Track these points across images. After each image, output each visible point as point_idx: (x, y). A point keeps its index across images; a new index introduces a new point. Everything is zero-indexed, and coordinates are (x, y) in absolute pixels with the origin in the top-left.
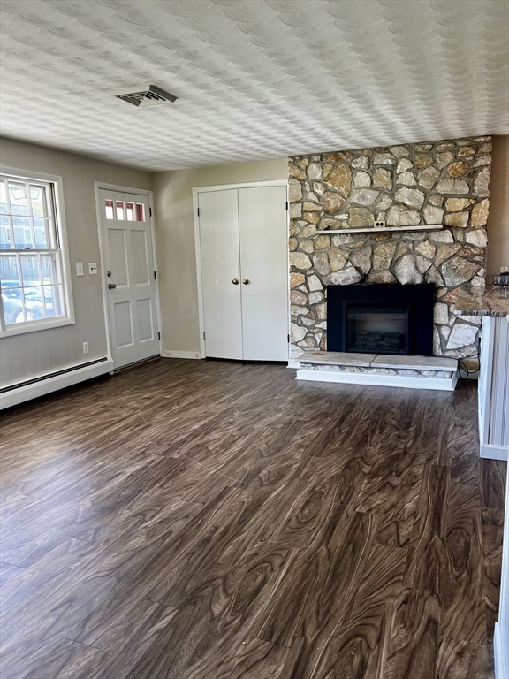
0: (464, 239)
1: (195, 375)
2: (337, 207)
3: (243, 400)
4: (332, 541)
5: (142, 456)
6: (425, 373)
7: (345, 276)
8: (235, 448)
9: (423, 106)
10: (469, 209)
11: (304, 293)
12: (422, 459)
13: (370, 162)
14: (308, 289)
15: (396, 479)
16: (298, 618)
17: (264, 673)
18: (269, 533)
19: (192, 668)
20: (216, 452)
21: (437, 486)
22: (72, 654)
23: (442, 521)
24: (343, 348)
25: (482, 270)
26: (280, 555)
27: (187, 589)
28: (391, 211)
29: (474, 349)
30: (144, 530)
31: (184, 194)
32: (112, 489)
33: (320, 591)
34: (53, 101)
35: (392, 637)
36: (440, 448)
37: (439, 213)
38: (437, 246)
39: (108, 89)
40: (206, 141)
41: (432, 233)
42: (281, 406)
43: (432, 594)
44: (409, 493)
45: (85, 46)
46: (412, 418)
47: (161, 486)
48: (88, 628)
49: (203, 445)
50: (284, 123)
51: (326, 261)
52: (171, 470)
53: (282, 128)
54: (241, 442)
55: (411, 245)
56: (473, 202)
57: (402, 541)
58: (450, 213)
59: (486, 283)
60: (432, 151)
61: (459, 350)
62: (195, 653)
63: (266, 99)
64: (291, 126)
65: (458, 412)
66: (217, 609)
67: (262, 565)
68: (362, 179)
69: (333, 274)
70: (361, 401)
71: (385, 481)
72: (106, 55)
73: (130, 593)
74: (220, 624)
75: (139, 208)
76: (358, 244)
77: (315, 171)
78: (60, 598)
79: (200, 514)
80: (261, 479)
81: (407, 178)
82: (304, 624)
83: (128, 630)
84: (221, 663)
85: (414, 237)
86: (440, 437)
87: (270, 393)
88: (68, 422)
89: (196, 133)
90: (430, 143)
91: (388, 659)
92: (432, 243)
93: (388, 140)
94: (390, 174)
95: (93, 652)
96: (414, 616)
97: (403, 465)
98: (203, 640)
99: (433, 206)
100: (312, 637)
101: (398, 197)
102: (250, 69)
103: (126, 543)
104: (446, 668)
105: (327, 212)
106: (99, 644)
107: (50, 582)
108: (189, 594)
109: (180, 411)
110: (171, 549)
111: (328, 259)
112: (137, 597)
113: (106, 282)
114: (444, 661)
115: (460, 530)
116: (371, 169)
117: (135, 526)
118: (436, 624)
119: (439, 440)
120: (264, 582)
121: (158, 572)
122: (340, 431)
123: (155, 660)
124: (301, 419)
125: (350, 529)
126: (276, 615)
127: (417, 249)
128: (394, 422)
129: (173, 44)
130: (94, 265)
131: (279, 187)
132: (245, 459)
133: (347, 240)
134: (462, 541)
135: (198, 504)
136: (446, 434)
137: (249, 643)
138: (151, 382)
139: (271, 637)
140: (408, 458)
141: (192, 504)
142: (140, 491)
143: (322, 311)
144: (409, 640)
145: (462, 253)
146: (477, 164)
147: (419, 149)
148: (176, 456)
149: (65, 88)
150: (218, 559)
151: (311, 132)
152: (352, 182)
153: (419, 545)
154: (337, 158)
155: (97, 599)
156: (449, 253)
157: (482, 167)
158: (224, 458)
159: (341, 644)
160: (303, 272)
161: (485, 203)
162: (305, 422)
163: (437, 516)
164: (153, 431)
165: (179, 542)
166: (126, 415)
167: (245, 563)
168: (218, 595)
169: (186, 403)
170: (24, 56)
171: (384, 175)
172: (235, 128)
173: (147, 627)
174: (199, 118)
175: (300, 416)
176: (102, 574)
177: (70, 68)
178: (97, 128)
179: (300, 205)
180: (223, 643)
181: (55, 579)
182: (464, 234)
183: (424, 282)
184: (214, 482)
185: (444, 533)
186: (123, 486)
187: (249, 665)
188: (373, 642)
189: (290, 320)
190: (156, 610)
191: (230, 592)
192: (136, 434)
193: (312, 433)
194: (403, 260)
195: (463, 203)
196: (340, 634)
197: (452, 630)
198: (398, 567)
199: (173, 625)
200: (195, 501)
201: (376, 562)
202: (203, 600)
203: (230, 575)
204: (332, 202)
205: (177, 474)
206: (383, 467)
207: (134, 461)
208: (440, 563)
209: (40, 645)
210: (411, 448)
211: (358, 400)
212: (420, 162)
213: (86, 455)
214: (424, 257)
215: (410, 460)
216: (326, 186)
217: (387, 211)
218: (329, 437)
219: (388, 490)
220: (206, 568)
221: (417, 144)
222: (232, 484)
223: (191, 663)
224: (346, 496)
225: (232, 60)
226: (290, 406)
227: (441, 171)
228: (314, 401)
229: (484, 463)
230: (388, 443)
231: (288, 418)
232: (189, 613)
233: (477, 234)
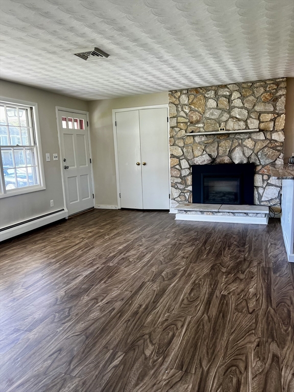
0: (271, 137)
1: (116, 218)
2: (197, 120)
3: (146, 232)
4: (210, 311)
5: (91, 265)
6: (250, 215)
7: (202, 159)
8: (146, 259)
9: (250, 60)
10: (274, 120)
11: (178, 169)
12: (255, 264)
13: (216, 94)
14: (181, 167)
15: (242, 275)
16: (196, 357)
17: (181, 389)
18: (172, 308)
19: (138, 388)
20: (135, 262)
21: (266, 278)
22: (64, 382)
23: (272, 299)
24: (202, 201)
25: (282, 155)
26: (181, 320)
27: (128, 341)
28: (229, 121)
29: (278, 200)
30: (98, 308)
31: (107, 113)
32: (76, 285)
33: (207, 340)
34: (36, 57)
35: (253, 366)
36: (264, 257)
37: (257, 122)
38: (256, 141)
39: (70, 50)
40: (122, 81)
41: (252, 134)
42: (168, 235)
43: (273, 341)
44: (250, 283)
45: (60, 23)
46: (245, 240)
47: (105, 282)
48: (72, 366)
49: (126, 258)
50: (169, 71)
51: (191, 151)
52: (109, 273)
53: (167, 74)
54: (148, 256)
55: (240, 141)
56: (276, 116)
57: (251, 310)
58: (263, 122)
59: (284, 162)
60: (252, 87)
61: (269, 201)
62: (138, 378)
63: (161, 55)
64: (173, 73)
65: (271, 237)
66: (148, 353)
67: (171, 326)
68: (212, 103)
69: (195, 159)
70: (215, 232)
71: (236, 277)
72: (72, 29)
73: (94, 345)
74: (151, 361)
75: (81, 121)
76: (209, 141)
77: (184, 99)
78: (53, 349)
79: (130, 297)
80: (163, 277)
81: (237, 103)
82: (200, 360)
83: (96, 367)
84: (155, 384)
85: (242, 136)
86: (264, 251)
87: (161, 228)
88: (45, 247)
89: (117, 76)
90: (250, 82)
91: (253, 379)
92: (253, 140)
93: (227, 81)
94: (227, 100)
95: (77, 380)
96: (264, 354)
97: (245, 267)
98: (141, 371)
99: (253, 118)
100: (206, 367)
101: (233, 114)
102: (154, 38)
103: (88, 316)
104: (287, 383)
105: (191, 123)
106: (80, 375)
107: (46, 339)
108: (130, 344)
109: (110, 239)
110: (116, 318)
111: (193, 150)
112: (99, 347)
113: (63, 165)
114: (285, 379)
115: (283, 303)
116: (217, 97)
117: (92, 306)
118: (278, 358)
119: (263, 252)
120: (173, 336)
121: (110, 332)
122: (205, 248)
123: (115, 384)
124: (181, 242)
125: (219, 304)
126: (183, 355)
127: (244, 143)
128: (235, 243)
129: (112, 22)
130: (56, 155)
131: (164, 108)
132: (152, 265)
133: (203, 139)
134: (285, 310)
135: (128, 292)
136: (267, 249)
137: (170, 372)
138: (91, 223)
139: (182, 368)
140: (247, 263)
141: (124, 292)
142: (93, 285)
143: (189, 180)
144: (263, 368)
145: (270, 145)
146: (278, 94)
147: (245, 86)
148: (111, 265)
149: (44, 49)
150: (144, 323)
151: (184, 76)
152: (206, 105)
153: (261, 313)
154: (197, 91)
155: (75, 349)
156: (263, 145)
157: (281, 96)
158: (140, 265)
159: (224, 371)
160: (178, 157)
161: (283, 116)
162: (184, 244)
163: (269, 296)
164: (96, 251)
165: (119, 314)
166: (78, 242)
167: (160, 325)
168: (147, 344)
169: (113, 234)
170: (23, 29)
171: (224, 101)
172: (140, 73)
173: (108, 364)
174: (120, 67)
175: (181, 240)
176: (76, 334)
177: (49, 37)
178: (59, 74)
179: (176, 118)
180: (154, 373)
181: (49, 338)
182: (271, 134)
183: (248, 162)
184: (135, 279)
185: (274, 305)
186: (82, 283)
187: (171, 385)
188: (242, 369)
189: (170, 186)
190: (111, 355)
191: (154, 342)
192: (86, 252)
193: (189, 250)
194: (236, 150)
195: (270, 116)
196: (222, 365)
197: (288, 361)
198: (251, 326)
199: (123, 362)
200: (126, 290)
201: (238, 323)
202: (138, 347)
203: (153, 333)
204: (194, 117)
205: (113, 275)
206: (233, 268)
207: (86, 268)
208: (275, 323)
209: (44, 377)
210: (248, 257)
211: (213, 231)
212: (245, 93)
213: (58, 265)
214: (248, 148)
215: (248, 264)
216: (190, 107)
217: (226, 122)
218: (199, 253)
219: (238, 281)
220: (138, 329)
221: (243, 83)
222: (147, 280)
223: (137, 384)
224: (214, 285)
225: (145, 32)
226: (174, 235)
227: (257, 98)
228: (187, 232)
229: (291, 265)
230: (234, 255)
231: (173, 242)
232: (132, 355)
233: (279, 134)
